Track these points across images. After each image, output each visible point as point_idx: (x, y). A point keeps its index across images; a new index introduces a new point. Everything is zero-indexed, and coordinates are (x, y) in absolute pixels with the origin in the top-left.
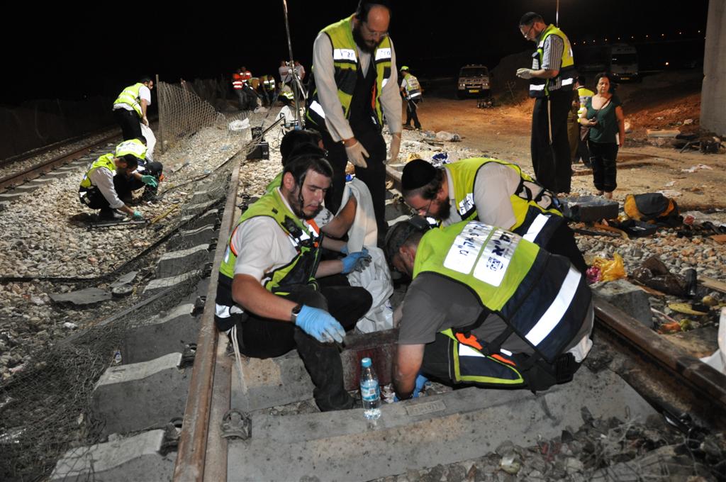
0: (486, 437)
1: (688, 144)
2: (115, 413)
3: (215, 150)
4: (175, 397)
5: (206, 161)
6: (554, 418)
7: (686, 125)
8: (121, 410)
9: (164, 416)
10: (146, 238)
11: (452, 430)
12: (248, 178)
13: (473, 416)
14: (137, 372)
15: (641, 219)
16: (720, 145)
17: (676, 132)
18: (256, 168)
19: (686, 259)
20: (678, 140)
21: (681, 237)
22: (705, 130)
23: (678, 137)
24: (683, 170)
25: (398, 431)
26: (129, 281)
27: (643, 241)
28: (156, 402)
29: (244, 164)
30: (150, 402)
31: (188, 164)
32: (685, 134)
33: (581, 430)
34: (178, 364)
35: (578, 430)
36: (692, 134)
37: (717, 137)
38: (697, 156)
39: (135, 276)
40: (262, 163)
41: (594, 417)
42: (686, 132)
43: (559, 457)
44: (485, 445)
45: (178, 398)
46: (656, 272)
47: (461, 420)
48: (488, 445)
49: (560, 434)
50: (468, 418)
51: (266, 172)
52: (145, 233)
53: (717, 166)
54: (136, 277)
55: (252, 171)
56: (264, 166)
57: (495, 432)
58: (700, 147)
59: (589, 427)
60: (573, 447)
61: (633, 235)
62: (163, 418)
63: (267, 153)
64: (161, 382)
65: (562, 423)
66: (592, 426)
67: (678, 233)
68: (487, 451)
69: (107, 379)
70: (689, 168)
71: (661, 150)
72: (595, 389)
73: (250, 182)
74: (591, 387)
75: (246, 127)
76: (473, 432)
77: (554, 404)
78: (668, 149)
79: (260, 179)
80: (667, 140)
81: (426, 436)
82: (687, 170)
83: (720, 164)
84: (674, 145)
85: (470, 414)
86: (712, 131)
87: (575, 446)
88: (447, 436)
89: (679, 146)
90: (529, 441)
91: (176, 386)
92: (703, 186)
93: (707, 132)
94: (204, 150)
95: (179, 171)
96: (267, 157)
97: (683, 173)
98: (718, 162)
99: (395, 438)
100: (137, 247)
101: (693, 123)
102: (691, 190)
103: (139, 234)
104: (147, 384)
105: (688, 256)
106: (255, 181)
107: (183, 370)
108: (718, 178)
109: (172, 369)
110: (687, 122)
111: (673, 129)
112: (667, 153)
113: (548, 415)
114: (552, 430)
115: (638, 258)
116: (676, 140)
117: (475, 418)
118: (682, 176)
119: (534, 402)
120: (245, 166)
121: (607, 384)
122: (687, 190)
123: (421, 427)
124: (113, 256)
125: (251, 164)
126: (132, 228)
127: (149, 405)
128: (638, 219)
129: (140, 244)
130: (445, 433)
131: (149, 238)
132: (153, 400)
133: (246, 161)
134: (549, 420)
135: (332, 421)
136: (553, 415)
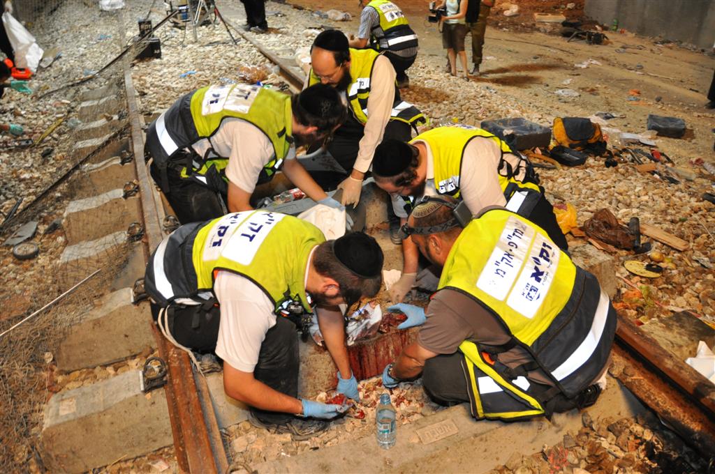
0: (497, 453)
1: (575, 33)
2: (73, 453)
3: (92, 40)
4: (143, 425)
5: (82, 55)
6: (558, 426)
7: (569, 9)
8: (81, 449)
9: (134, 446)
10: (32, 165)
11: (465, 453)
12: (142, 85)
13: (486, 437)
14: (92, 400)
15: (570, 145)
16: (605, 37)
17: (562, 18)
18: (149, 71)
19: (620, 197)
20: (565, 28)
21: (608, 167)
22: (588, 17)
23: (564, 24)
24: (576, 65)
25: (416, 464)
26: (29, 235)
27: (577, 173)
28: (122, 434)
29: (133, 65)
30: (116, 436)
31: (60, 57)
32: (572, 21)
33: (580, 434)
34: (142, 389)
35: (577, 433)
36: (577, 21)
37: (600, 26)
38: (582, 46)
39: (35, 227)
40: (155, 64)
41: (593, 419)
42: (572, 19)
43: (567, 467)
44: (495, 460)
45: (149, 426)
46: (608, 226)
47: (475, 443)
48: (497, 459)
49: (561, 439)
50: (481, 440)
51: (161, 76)
52: (29, 157)
53: (603, 58)
54: (37, 228)
55: (144, 75)
56: (158, 67)
57: (505, 447)
58: (586, 37)
59: (588, 430)
60: (578, 455)
61: (567, 163)
62: (132, 449)
63: (158, 51)
64: (126, 412)
65: (564, 429)
66: (592, 430)
67: (606, 162)
68: (496, 465)
69: (57, 415)
70: (581, 63)
71: (549, 37)
73: (146, 91)
75: (120, 7)
76: (485, 451)
78: (556, 37)
79: (157, 86)
80: (554, 25)
81: (442, 463)
82: (579, 66)
83: (605, 57)
84: (562, 33)
85: (484, 436)
86: (594, 19)
87: (580, 454)
88: (461, 459)
89: (566, 35)
90: (534, 449)
91: (144, 414)
92: (597, 86)
93: (590, 19)
94: (76, 37)
95: (50, 66)
96: (159, 56)
97: (576, 68)
98: (603, 55)
99: (412, 471)
100: (24, 180)
101: (576, 8)
102: (588, 90)
103: (22, 159)
104: (108, 416)
105: (621, 194)
106: (151, 88)
107: (148, 395)
108: (609, 76)
109: (137, 396)
110: (570, 6)
111: (558, 13)
112: (556, 42)
113: (554, 423)
114: (556, 436)
115: (577, 196)
116: (561, 26)
117: (489, 438)
118: (576, 72)
120: (136, 68)
122: (583, 89)
123: (438, 456)
125: (141, 64)
126: (11, 150)
127: (113, 438)
128: (566, 145)
129: (27, 175)
130: (459, 458)
131: (36, 165)
132: (119, 432)
133: (135, 61)
136: (557, 423)
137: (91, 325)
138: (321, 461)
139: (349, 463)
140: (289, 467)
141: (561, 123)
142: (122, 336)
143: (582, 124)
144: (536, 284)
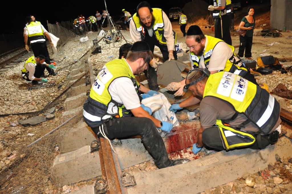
0: (237, 171)
1: (267, 34)
2: (64, 176)
3: (76, 51)
4: (91, 166)
5: (73, 56)
6: (264, 160)
7: (264, 26)
8: (67, 175)
9: (86, 175)
10: (54, 91)
11: (223, 170)
12: (94, 62)
13: (231, 163)
14: (71, 156)
15: (265, 67)
16: (280, 34)
17: (261, 29)
18: (97, 57)
19: (289, 83)
20: (263, 33)
21: (283, 73)
22: (272, 28)
23: (262, 31)
24: (268, 45)
25: (201, 174)
26: (52, 112)
27: (269, 76)
28: (82, 169)
29: (91, 56)
30: (80, 170)
31: (65, 58)
32: (265, 30)
33: (276, 164)
34: (90, 151)
35: (274, 164)
36: (268, 30)
37: (278, 30)
38: (271, 39)
39: (54, 109)
40: (99, 55)
41: (281, 158)
42: (265, 29)
43: (270, 177)
44: (237, 175)
45: (92, 166)
46: (283, 90)
47: (227, 165)
48: (238, 174)
49: (267, 166)
50: (229, 164)
51: (101, 58)
52: (53, 89)
53: (280, 42)
54: (55, 110)
55: (95, 59)
56: (100, 56)
57: (241, 169)
58: (272, 35)
59: (279, 162)
60: (275, 172)
61: (264, 74)
62: (86, 176)
63: (100, 50)
64: (83, 160)
65: (267, 162)
66: (281, 162)
67: (281, 72)
68: (238, 177)
69: (58, 161)
70: (270, 44)
71: (256, 37)
72: (280, 146)
73: (96, 64)
74: (279, 145)
75: (87, 40)
76: (232, 170)
77: (264, 154)
78: (259, 37)
79: (100, 62)
80: (258, 32)
81: (212, 174)
82: (270, 45)
83: (281, 41)
84: (262, 35)
85: (230, 162)
86: (275, 28)
87: (276, 171)
88: (221, 173)
89: (263, 35)
90: (254, 171)
91: (90, 161)
92: (278, 51)
93: (273, 28)
94: (71, 51)
95: (62, 61)
96: (100, 52)
97: (268, 46)
98: (280, 41)
99: (199, 177)
100: (51, 96)
101: (267, 25)
102: (274, 53)
103: (51, 90)
104: (77, 162)
105: (289, 81)
106: (98, 63)
107: (92, 154)
108: (283, 47)
109: (88, 154)
110: (264, 25)
111: (259, 28)
112: (259, 38)
113: (262, 159)
114: (263, 165)
115: (269, 84)
116: (261, 33)
117: (232, 164)
118: (268, 47)
119: (256, 154)
120: (92, 57)
121: (285, 143)
122: (272, 53)
123: (210, 171)
124: (42, 101)
125: (94, 56)
126: (47, 88)
127: (79, 171)
128: (263, 67)
129: (52, 94)
130: (220, 172)
131: (56, 91)
132: (81, 169)
133: (92, 55)
134: (262, 161)
135: (170, 172)
136: (264, 159)
137: (72, 134)
138: (160, 173)
139: (172, 173)
140: (147, 175)
141: (260, 59)
142: (84, 139)
143: (269, 58)
144: (241, 89)
